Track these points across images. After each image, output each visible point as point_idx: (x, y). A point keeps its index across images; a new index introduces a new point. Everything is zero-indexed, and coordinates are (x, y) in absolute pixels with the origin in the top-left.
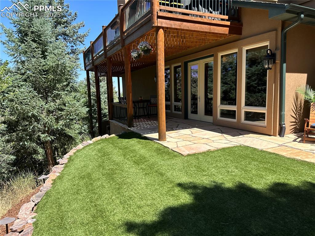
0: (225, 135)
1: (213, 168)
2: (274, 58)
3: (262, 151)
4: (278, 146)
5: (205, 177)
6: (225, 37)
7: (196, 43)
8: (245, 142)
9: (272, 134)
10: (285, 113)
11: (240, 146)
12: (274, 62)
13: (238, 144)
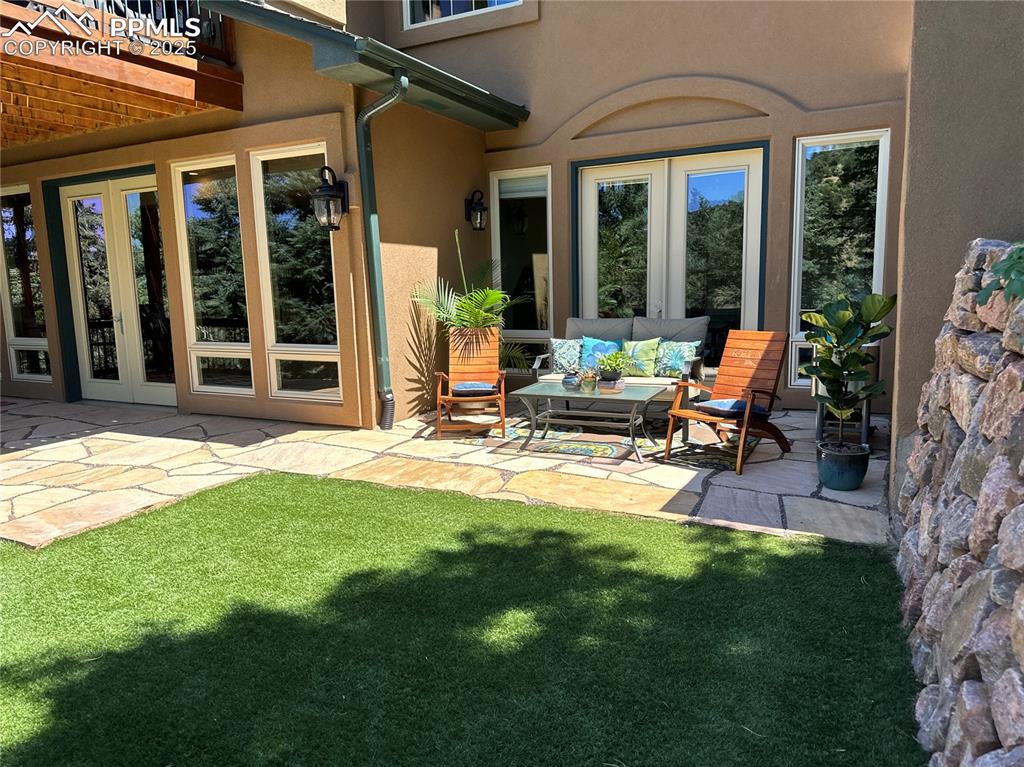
0: (214, 446)
1: (149, 572)
2: (342, 195)
3: (327, 481)
4: (374, 459)
5: (115, 614)
6: (188, 111)
7: (80, 115)
8: (278, 459)
9: (361, 424)
10: (391, 359)
11: (261, 474)
12: (345, 209)
13: (251, 470)
